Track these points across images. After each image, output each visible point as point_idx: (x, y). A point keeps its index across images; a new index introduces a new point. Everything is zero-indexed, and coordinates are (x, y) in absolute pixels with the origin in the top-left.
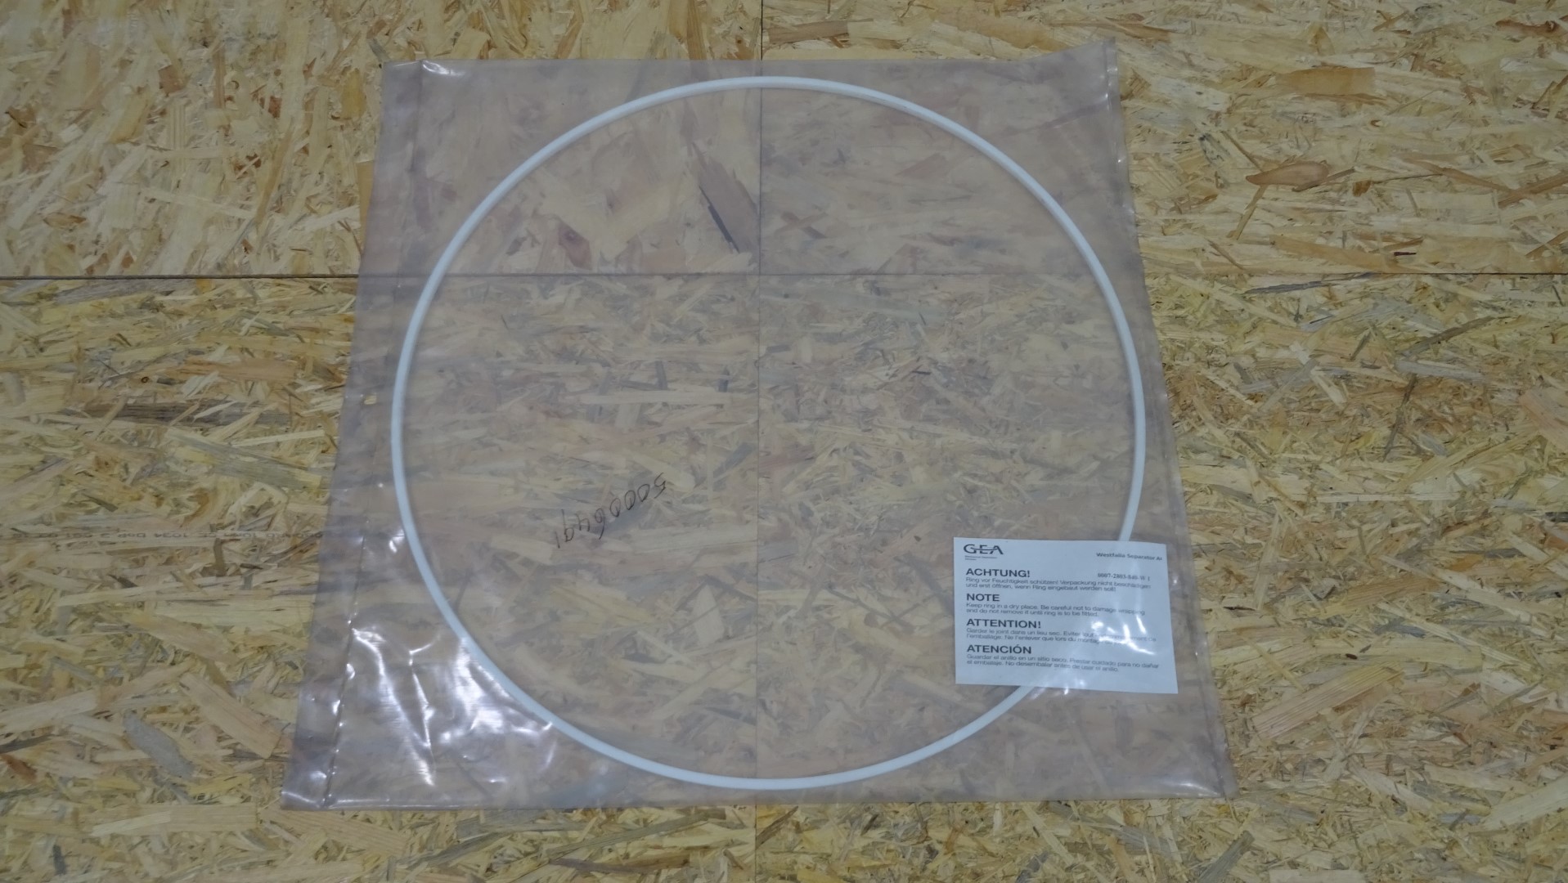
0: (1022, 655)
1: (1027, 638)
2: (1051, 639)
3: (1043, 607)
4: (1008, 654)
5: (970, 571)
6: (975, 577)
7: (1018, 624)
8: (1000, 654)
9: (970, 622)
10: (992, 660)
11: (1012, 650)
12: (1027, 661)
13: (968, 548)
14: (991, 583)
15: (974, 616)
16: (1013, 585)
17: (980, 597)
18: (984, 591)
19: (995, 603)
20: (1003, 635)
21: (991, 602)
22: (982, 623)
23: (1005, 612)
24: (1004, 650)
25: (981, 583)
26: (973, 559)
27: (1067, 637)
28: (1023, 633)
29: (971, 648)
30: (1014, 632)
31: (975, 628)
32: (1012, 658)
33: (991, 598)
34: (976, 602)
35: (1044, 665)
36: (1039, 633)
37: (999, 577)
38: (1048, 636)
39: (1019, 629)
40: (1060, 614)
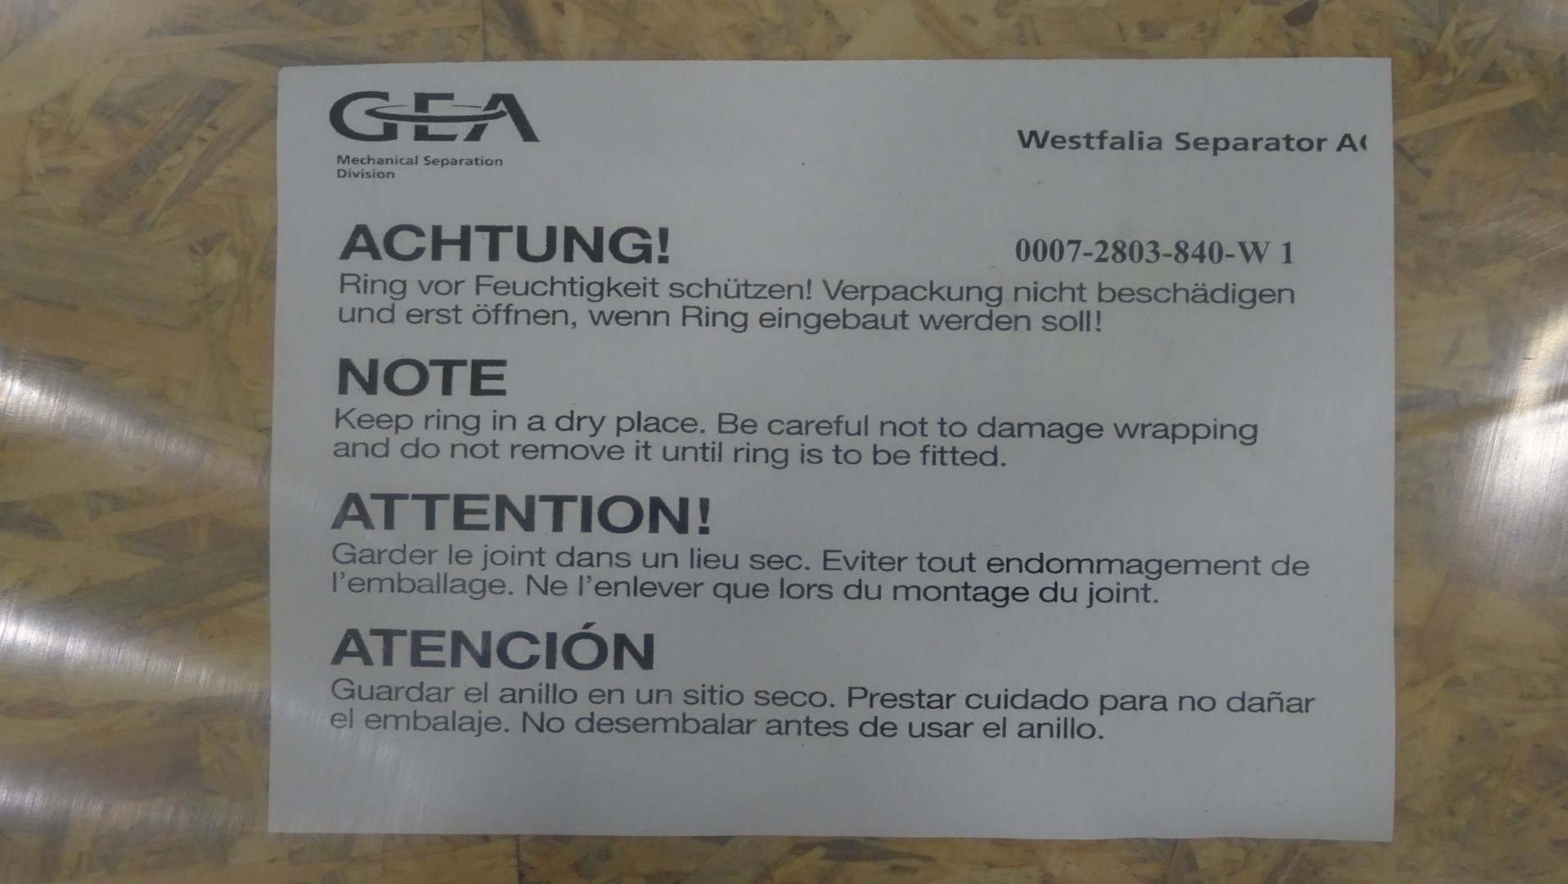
0: (606, 676)
1: (639, 589)
2: (757, 591)
3: (729, 422)
4: (539, 675)
5: (360, 241)
6: (388, 268)
7: (595, 514)
8: (498, 675)
9: (353, 507)
10: (458, 704)
11: (558, 650)
12: (632, 710)
13: (354, 116)
14: (467, 299)
15: (370, 478)
16: (579, 307)
17: (406, 377)
18: (430, 342)
19: (484, 406)
20: (514, 576)
21: (462, 400)
22: (410, 513)
23: (532, 452)
24: (518, 651)
25: (416, 300)
26: (381, 171)
27: (839, 579)
28: (621, 560)
29: (351, 645)
30: (573, 558)
31: (377, 538)
32: (554, 694)
33: (462, 377)
34: (384, 402)
35: (718, 727)
36: (700, 560)
37: (510, 266)
38: (744, 576)
39: (599, 539)
40: (811, 456)
